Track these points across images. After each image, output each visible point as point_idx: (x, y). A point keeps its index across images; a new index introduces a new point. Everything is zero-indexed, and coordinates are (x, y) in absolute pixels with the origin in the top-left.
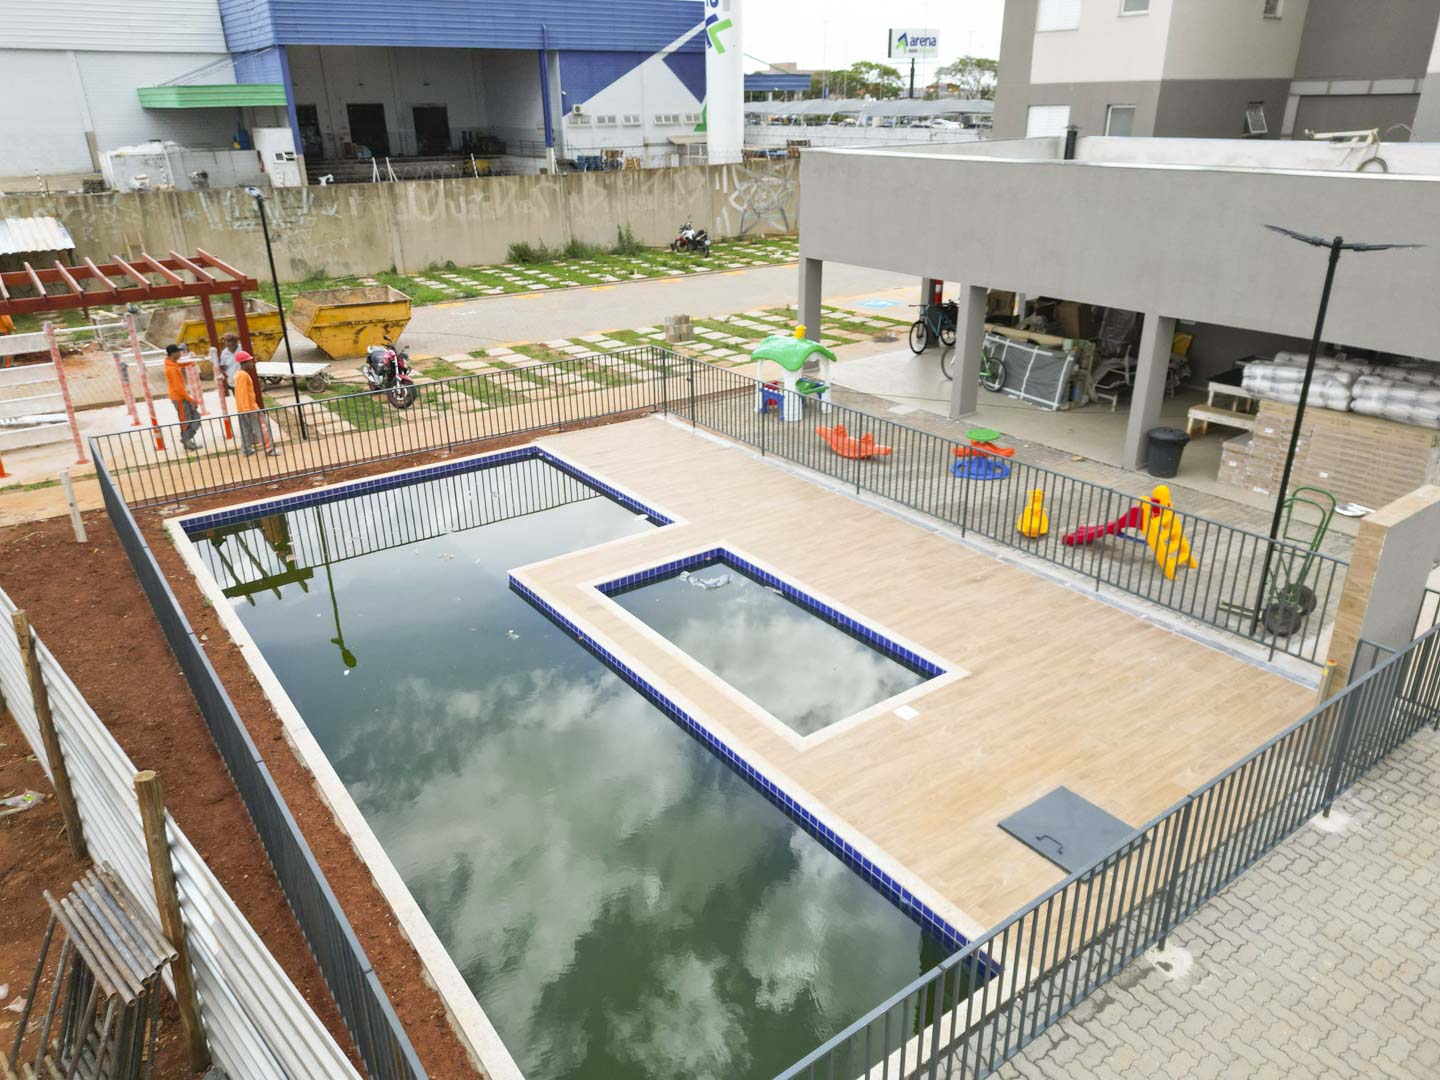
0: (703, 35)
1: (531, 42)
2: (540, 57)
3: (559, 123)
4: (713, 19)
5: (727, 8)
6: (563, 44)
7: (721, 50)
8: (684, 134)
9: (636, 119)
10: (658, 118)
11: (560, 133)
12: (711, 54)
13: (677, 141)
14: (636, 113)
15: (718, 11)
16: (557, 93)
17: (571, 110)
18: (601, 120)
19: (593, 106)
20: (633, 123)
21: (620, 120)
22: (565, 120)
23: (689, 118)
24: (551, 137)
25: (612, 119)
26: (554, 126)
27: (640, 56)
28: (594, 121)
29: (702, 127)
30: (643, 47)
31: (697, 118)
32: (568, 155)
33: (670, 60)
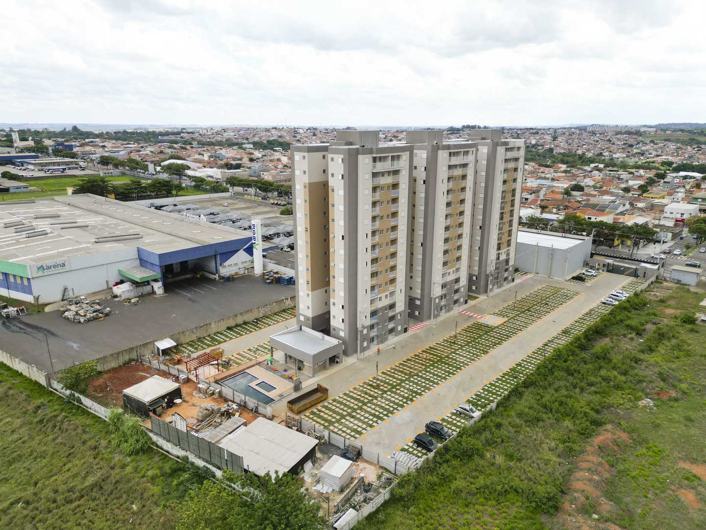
0: (252, 245)
1: (213, 253)
2: (215, 256)
5: (258, 241)
6: (220, 252)
7: (256, 249)
8: (248, 265)
10: (242, 262)
11: (219, 270)
12: (254, 250)
13: (247, 267)
14: (237, 262)
15: (256, 242)
16: (219, 262)
17: (222, 265)
18: (229, 265)
19: (226, 264)
20: (236, 264)
21: (233, 265)
22: (220, 267)
23: (249, 261)
24: (217, 271)
25: (231, 265)
26: (218, 268)
27: (237, 251)
28: (227, 267)
29: (253, 262)
30: (238, 248)
31: (251, 261)
32: (221, 275)
33: (244, 250)
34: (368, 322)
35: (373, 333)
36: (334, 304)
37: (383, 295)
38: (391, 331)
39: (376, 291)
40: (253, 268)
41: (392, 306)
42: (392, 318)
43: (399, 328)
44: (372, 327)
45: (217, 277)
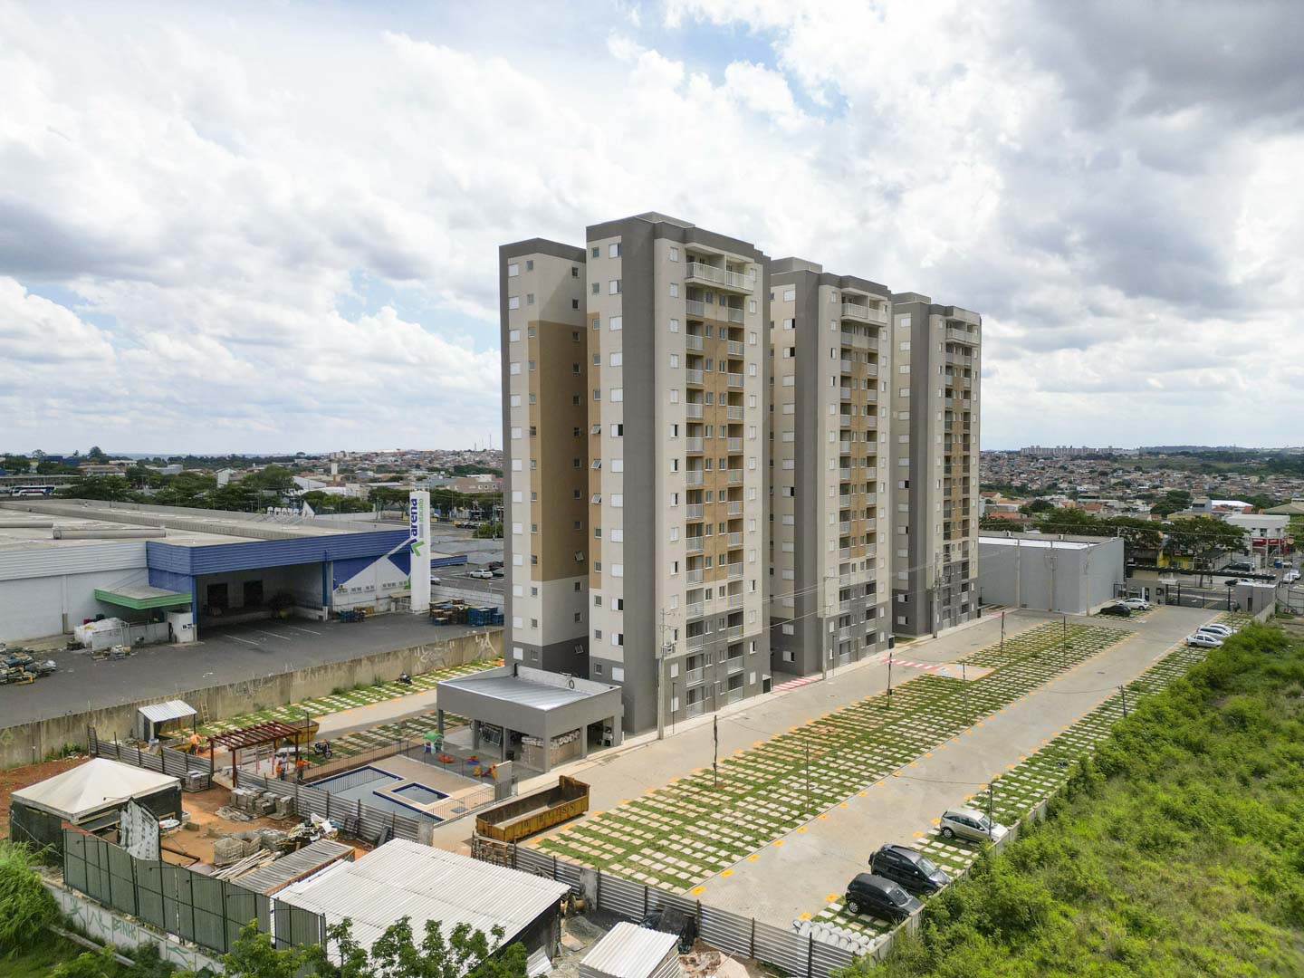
0: (408, 546)
1: (319, 558)
2: (324, 565)
3: (331, 593)
4: (415, 541)
5: (421, 536)
6: (336, 557)
7: (418, 554)
8: (399, 592)
9: (372, 587)
10: (384, 585)
11: (331, 598)
12: (413, 556)
13: (394, 596)
14: (372, 584)
15: (417, 538)
16: (331, 579)
17: (337, 587)
18: (353, 590)
19: (349, 584)
20: (370, 589)
21: (364, 589)
22: (334, 592)
23: (401, 583)
24: (326, 600)
25: (359, 589)
26: (328, 594)
27: (375, 558)
28: (349, 591)
29: (409, 587)
30: (375, 553)
31: (405, 583)
32: (335, 609)
33: (391, 558)
34: (683, 649)
35: (695, 679)
36: (599, 601)
37: (715, 586)
38: (735, 681)
39: (698, 572)
40: (409, 597)
41: (735, 618)
42: (735, 650)
43: (753, 679)
44: (691, 662)
45: (325, 613)
